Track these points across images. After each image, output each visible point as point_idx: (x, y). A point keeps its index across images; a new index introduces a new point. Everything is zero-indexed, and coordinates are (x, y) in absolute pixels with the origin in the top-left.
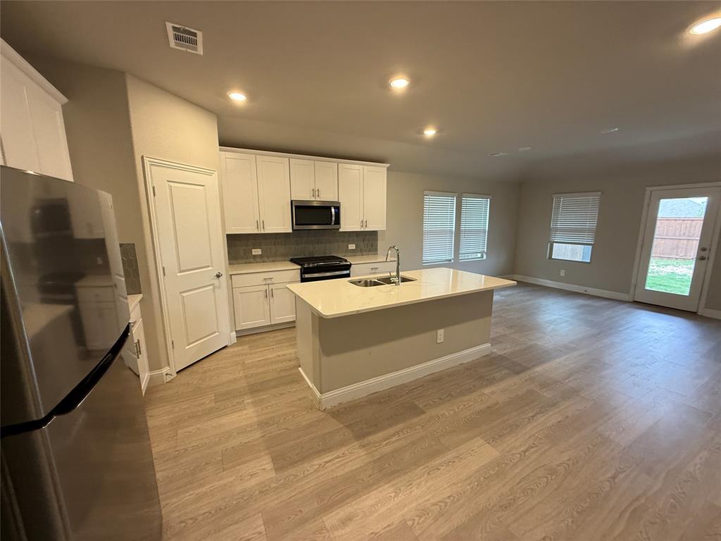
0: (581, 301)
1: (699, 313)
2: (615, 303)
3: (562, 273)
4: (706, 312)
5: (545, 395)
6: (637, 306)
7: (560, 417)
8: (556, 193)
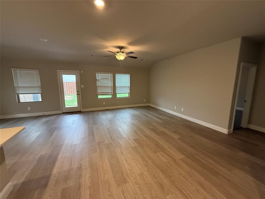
1: (81, 111)
2: (58, 116)
3: (29, 108)
4: (83, 110)
5: (71, 185)
6: (65, 114)
7: (88, 192)
8: (12, 68)
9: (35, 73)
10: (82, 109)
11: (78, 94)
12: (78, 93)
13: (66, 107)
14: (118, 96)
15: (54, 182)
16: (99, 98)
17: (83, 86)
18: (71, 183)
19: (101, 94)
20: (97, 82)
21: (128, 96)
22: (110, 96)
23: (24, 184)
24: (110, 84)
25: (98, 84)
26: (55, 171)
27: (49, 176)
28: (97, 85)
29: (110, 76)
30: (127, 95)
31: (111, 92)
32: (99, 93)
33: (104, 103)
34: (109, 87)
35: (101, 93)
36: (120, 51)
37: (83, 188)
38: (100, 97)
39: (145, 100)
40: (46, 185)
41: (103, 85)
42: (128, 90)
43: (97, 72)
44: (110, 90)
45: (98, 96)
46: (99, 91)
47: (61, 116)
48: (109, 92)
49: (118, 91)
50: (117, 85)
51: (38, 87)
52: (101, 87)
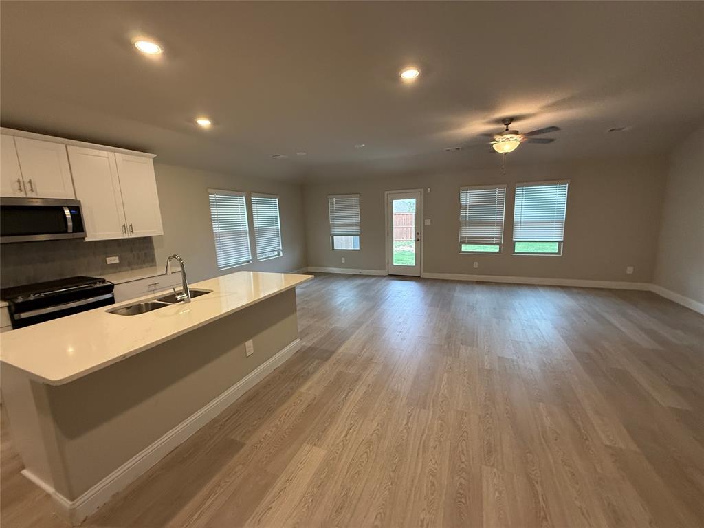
0: (359, 281)
1: (421, 277)
3: (343, 260)
4: (424, 275)
5: (350, 372)
6: (391, 278)
7: (364, 389)
8: (329, 195)
9: (354, 200)
10: (424, 272)
11: (418, 240)
12: (419, 237)
13: (394, 264)
14: (520, 248)
15: (335, 361)
16: (463, 250)
17: (428, 222)
18: (352, 371)
19: (472, 240)
20: (463, 212)
21: (557, 252)
22: (496, 249)
23: (311, 349)
24: (498, 215)
25: (465, 216)
26: (341, 350)
27: (333, 352)
28: (462, 218)
29: (498, 193)
30: (553, 248)
31: (496, 238)
32: (465, 237)
33: (476, 265)
34: (493, 223)
35: (469, 237)
36: (507, 130)
37: (361, 382)
38: (465, 248)
39: (630, 270)
40: (327, 359)
41: (477, 218)
42: (557, 234)
43: (461, 188)
44: (496, 233)
45: (463, 245)
46: (466, 233)
47: (384, 280)
48: (493, 238)
49: (519, 234)
50: (517, 217)
51: (356, 224)
52: (471, 223)
